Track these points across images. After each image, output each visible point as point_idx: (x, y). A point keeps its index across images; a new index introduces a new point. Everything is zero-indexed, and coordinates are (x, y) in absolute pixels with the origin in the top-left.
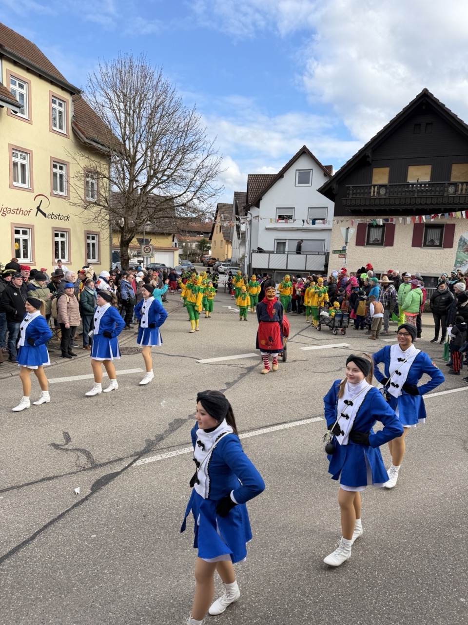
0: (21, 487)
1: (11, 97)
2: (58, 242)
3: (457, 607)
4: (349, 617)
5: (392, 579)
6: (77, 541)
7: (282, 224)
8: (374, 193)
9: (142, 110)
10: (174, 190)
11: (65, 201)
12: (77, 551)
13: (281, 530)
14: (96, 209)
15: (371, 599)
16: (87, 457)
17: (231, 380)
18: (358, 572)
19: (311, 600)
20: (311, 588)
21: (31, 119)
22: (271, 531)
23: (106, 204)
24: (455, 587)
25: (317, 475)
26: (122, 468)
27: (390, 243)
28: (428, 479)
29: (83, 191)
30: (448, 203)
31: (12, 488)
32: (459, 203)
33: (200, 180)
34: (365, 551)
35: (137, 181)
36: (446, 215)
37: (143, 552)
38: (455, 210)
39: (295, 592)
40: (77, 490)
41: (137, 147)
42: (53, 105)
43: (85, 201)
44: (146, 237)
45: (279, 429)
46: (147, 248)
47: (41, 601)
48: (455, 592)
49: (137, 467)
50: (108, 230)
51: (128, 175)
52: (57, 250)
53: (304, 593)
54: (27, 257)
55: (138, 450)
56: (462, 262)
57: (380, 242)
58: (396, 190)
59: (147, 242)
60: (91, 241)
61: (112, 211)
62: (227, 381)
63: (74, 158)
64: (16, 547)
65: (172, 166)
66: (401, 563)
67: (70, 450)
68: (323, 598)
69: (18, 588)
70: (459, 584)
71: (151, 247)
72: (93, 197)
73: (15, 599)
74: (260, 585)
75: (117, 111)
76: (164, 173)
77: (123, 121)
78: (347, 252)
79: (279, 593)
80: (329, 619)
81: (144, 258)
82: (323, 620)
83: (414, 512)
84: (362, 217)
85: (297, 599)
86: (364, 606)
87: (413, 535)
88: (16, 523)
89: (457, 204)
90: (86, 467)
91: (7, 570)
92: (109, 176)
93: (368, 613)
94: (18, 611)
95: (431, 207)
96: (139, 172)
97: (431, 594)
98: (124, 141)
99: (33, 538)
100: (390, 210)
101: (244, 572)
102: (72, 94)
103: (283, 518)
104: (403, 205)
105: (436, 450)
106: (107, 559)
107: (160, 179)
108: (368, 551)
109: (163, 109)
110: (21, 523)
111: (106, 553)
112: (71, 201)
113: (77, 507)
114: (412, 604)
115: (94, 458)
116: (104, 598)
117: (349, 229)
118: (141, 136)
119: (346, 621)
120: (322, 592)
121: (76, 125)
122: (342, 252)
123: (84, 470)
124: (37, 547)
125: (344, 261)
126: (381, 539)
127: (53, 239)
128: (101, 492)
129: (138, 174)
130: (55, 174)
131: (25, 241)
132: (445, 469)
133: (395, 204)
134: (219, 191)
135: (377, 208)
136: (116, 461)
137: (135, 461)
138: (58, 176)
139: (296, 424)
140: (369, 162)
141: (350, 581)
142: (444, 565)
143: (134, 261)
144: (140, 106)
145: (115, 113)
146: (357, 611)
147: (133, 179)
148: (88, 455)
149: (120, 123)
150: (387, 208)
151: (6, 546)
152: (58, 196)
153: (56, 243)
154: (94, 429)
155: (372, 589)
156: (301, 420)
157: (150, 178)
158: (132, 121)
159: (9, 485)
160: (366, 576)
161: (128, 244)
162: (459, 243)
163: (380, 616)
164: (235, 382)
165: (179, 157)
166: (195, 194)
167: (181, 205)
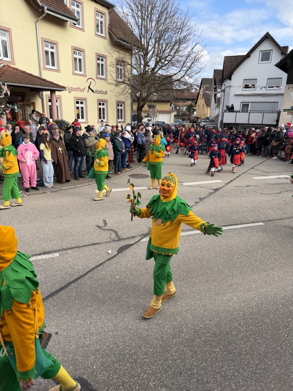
0: (80, 247)
1: (72, 14)
2: (101, 108)
4: (268, 342)
6: (109, 278)
7: (247, 92)
9: (153, 16)
10: (172, 70)
11: (104, 81)
12: (109, 283)
13: (228, 287)
14: (123, 86)
15: (284, 334)
16: (116, 234)
17: (202, 196)
18: (277, 317)
19: (244, 329)
20: (245, 322)
21: (84, 28)
22: (222, 287)
23: (129, 83)
25: (256, 258)
26: (135, 242)
29: (115, 74)
31: (76, 247)
33: (190, 62)
34: (283, 306)
35: (149, 66)
37: (145, 288)
39: (234, 323)
40: (110, 252)
41: (149, 42)
42: (97, 17)
43: (116, 81)
44: (153, 104)
45: (232, 228)
46: (154, 111)
47: (89, 306)
49: (143, 242)
50: (130, 100)
51: (143, 62)
52: (100, 114)
53: (240, 325)
54: (83, 118)
55: (144, 233)
59: (154, 107)
60: (120, 108)
61: (133, 87)
62: (200, 197)
63: (109, 53)
64: (77, 278)
65: (172, 53)
67: (107, 230)
68: (252, 329)
69: (78, 299)
71: (156, 110)
72: (121, 78)
73: (77, 304)
74: (213, 316)
75: (137, 18)
76: (166, 59)
77: (140, 25)
79: (224, 322)
80: (254, 341)
81: (151, 117)
82: (251, 341)
85: (235, 327)
86: (279, 338)
88: (77, 265)
90: (115, 240)
91: (73, 289)
92: (131, 63)
93: (281, 342)
94: (78, 309)
96: (150, 60)
98: (141, 39)
99: (86, 274)
101: (203, 307)
102: (108, 8)
103: (230, 281)
106: (125, 290)
107: (163, 63)
108: (286, 306)
109: (167, 13)
110: (80, 266)
111: (124, 287)
112: (108, 81)
113: (109, 261)
115: (120, 235)
116: (122, 310)
118: (151, 34)
119: (266, 344)
121: (111, 30)
122: (290, 111)
123: (114, 241)
124: (88, 279)
127: (98, 106)
128: (123, 254)
129: (149, 61)
130: (98, 64)
131: (82, 108)
134: (203, 69)
136: (132, 237)
137: (142, 238)
138: (100, 65)
139: (245, 225)
143: (145, 120)
144: (151, 13)
145: (135, 19)
146: (274, 340)
147: (146, 64)
148: (116, 233)
149: (138, 26)
151: (72, 277)
152: (100, 79)
153: (100, 109)
154: (120, 219)
155: (286, 328)
156: (248, 223)
157: (157, 63)
158: (146, 24)
159: (74, 246)
160: (283, 320)
161: (142, 109)
163: (289, 345)
164: (205, 198)
165: (176, 47)
166: (186, 72)
167: (177, 81)
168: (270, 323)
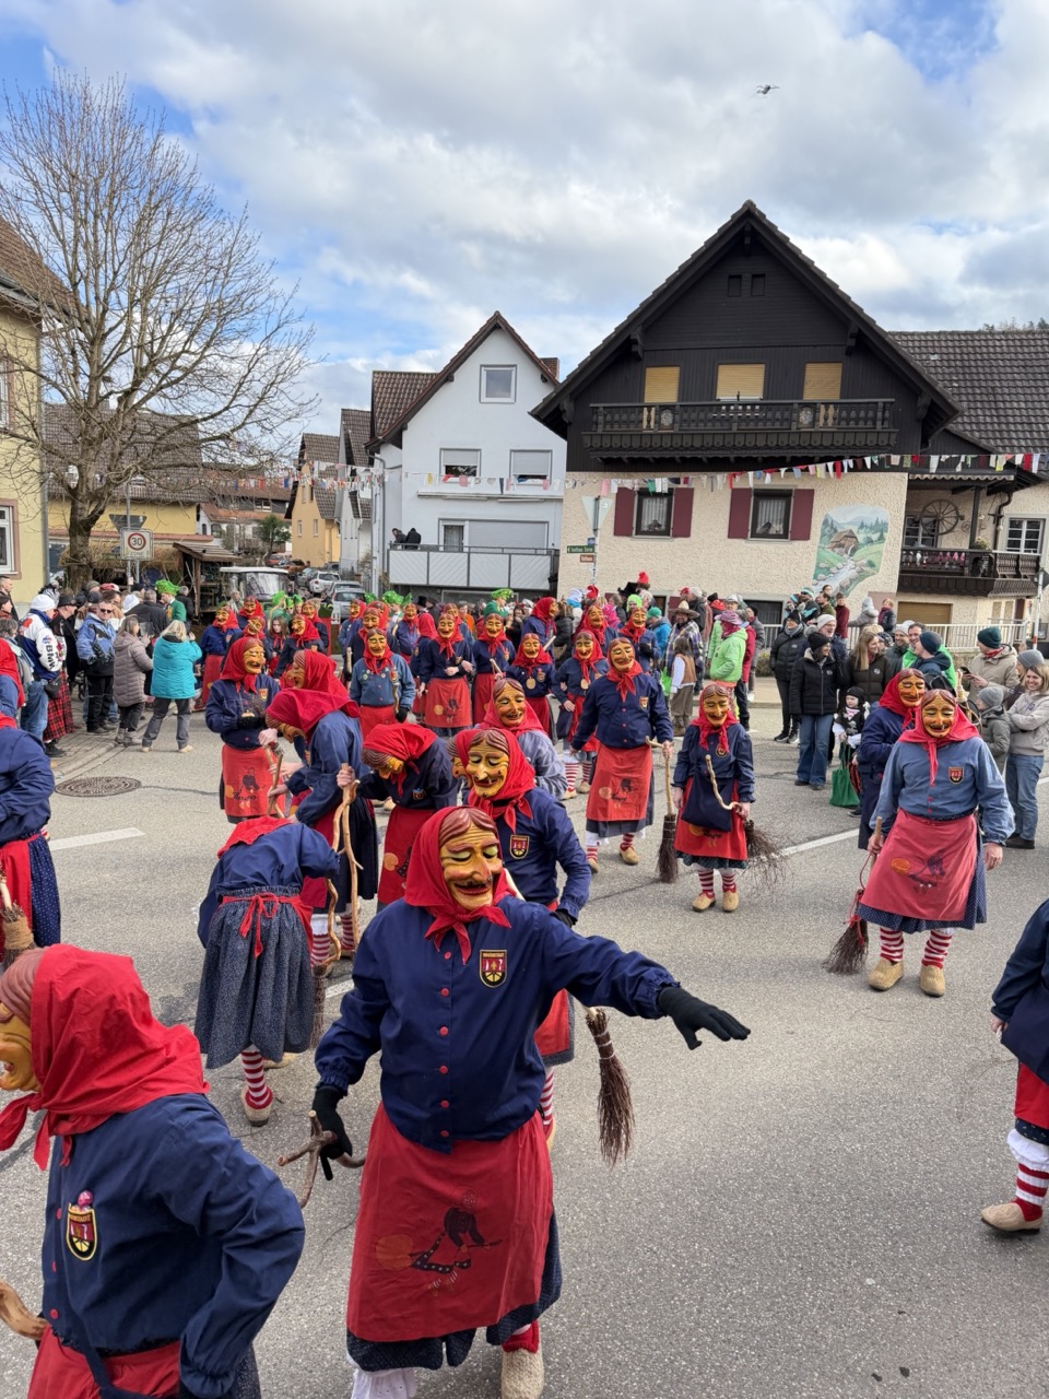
3: (861, 1299)
4: (646, 1350)
5: (730, 1255)
7: (454, 486)
8: (649, 421)
9: (117, 214)
10: (198, 403)
14: (8, 445)
15: (689, 1305)
18: (658, 1249)
23: (31, 434)
24: (854, 1256)
27: (684, 531)
28: (788, 1032)
30: (799, 445)
32: (821, 445)
33: (263, 380)
34: (670, 1202)
35: (108, 380)
36: (797, 470)
38: (811, 461)
41: (105, 300)
44: (134, 512)
46: (137, 539)
48: (855, 1266)
50: (39, 496)
51: (84, 366)
56: (828, 569)
57: (663, 527)
58: (694, 416)
59: (137, 523)
61: (48, 451)
66: (744, 1218)
70: (861, 1249)
71: (147, 536)
76: (175, 361)
77: (69, 233)
78: (597, 549)
80: (604, 1361)
82: (591, 1365)
83: (764, 1106)
84: (626, 474)
86: (676, 1322)
87: (765, 1156)
89: (815, 448)
92: (39, 365)
93: (686, 1336)
95: (766, 454)
96: (114, 359)
97: (809, 1279)
98: (75, 285)
100: (683, 459)
104: (708, 449)
105: (800, 970)
107: (165, 375)
108: (677, 1200)
109: (169, 214)
114: (773, 1304)
117: (601, 501)
118: (115, 273)
119: (640, 1361)
120: (586, 1304)
122: (587, 550)
125: (591, 570)
126: (703, 1173)
129: (110, 364)
132: (819, 1008)
133: (692, 446)
134: (309, 407)
135: (657, 455)
140: (637, 353)
141: (644, 1271)
142: (830, 1212)
144: (111, 203)
145: (47, 216)
146: (662, 1335)
147: (99, 375)
149: (63, 241)
150: (677, 455)
155: (690, 1282)
157: (140, 373)
158: (91, 239)
160: (676, 1256)
161: (88, 529)
162: (822, 530)
163: (709, 1339)
165: (210, 326)
166: (251, 412)
167: (219, 438)
168: (641, 1275)
